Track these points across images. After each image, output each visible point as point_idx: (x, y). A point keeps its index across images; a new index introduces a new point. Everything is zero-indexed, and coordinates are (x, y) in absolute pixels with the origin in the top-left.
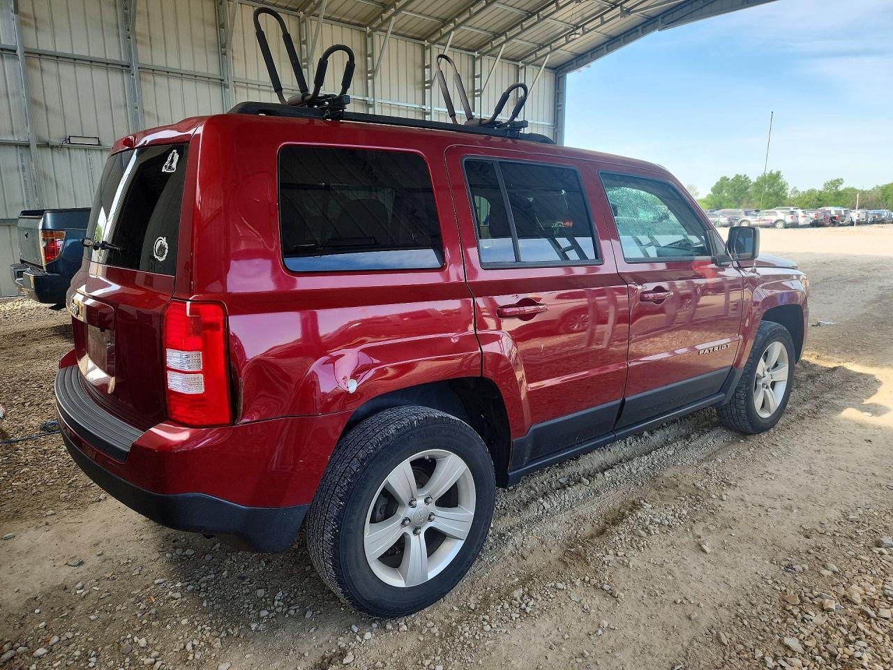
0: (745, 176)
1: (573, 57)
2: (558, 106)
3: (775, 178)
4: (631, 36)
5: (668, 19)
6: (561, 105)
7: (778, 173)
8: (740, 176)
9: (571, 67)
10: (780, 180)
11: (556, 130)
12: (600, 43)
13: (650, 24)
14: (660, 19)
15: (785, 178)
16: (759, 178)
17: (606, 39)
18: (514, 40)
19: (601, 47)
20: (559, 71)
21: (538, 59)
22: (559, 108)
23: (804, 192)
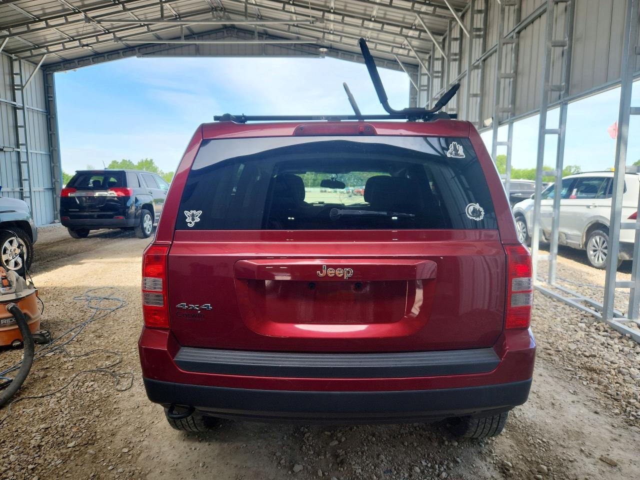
0: (129, 161)
1: (61, 60)
2: (49, 97)
3: (149, 164)
4: (113, 56)
5: (144, 50)
6: (52, 97)
7: (151, 160)
8: (126, 161)
9: (58, 67)
10: (153, 165)
11: (49, 117)
12: (88, 54)
13: (129, 51)
14: (137, 49)
15: (156, 164)
16: (139, 163)
17: (93, 53)
18: (17, 37)
19: (87, 58)
20: (48, 69)
21: (32, 56)
22: (50, 99)
23: (166, 174)
